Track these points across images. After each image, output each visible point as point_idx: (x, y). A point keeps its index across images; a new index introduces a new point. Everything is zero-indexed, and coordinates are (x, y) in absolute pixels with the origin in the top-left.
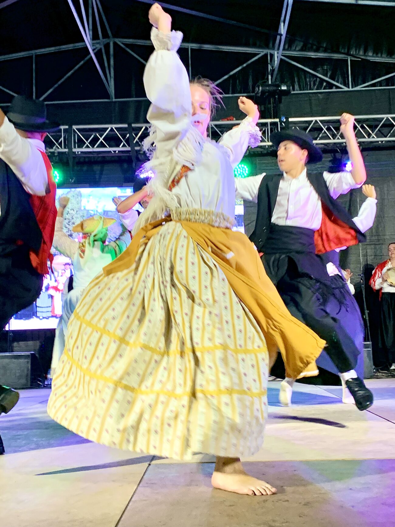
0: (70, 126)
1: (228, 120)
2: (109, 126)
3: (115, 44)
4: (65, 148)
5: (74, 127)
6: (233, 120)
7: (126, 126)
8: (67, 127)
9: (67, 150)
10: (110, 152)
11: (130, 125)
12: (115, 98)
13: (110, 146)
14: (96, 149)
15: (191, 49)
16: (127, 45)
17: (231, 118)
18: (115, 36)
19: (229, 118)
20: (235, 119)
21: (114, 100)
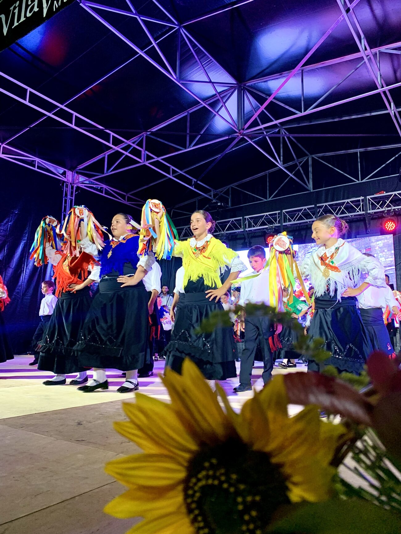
0: (281, 211)
1: (380, 194)
2: (304, 208)
3: (313, 158)
4: (279, 223)
5: (284, 211)
6: (384, 193)
7: (313, 206)
8: (279, 211)
9: (280, 225)
10: (307, 222)
11: (315, 205)
12: (313, 190)
13: (307, 219)
14: (296, 222)
15: (360, 152)
16: (319, 157)
17: (382, 192)
18: (311, 154)
19: (380, 192)
20: (385, 192)
21: (312, 191)
